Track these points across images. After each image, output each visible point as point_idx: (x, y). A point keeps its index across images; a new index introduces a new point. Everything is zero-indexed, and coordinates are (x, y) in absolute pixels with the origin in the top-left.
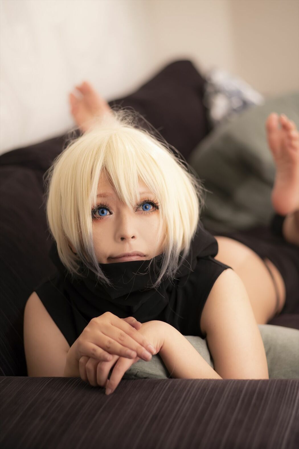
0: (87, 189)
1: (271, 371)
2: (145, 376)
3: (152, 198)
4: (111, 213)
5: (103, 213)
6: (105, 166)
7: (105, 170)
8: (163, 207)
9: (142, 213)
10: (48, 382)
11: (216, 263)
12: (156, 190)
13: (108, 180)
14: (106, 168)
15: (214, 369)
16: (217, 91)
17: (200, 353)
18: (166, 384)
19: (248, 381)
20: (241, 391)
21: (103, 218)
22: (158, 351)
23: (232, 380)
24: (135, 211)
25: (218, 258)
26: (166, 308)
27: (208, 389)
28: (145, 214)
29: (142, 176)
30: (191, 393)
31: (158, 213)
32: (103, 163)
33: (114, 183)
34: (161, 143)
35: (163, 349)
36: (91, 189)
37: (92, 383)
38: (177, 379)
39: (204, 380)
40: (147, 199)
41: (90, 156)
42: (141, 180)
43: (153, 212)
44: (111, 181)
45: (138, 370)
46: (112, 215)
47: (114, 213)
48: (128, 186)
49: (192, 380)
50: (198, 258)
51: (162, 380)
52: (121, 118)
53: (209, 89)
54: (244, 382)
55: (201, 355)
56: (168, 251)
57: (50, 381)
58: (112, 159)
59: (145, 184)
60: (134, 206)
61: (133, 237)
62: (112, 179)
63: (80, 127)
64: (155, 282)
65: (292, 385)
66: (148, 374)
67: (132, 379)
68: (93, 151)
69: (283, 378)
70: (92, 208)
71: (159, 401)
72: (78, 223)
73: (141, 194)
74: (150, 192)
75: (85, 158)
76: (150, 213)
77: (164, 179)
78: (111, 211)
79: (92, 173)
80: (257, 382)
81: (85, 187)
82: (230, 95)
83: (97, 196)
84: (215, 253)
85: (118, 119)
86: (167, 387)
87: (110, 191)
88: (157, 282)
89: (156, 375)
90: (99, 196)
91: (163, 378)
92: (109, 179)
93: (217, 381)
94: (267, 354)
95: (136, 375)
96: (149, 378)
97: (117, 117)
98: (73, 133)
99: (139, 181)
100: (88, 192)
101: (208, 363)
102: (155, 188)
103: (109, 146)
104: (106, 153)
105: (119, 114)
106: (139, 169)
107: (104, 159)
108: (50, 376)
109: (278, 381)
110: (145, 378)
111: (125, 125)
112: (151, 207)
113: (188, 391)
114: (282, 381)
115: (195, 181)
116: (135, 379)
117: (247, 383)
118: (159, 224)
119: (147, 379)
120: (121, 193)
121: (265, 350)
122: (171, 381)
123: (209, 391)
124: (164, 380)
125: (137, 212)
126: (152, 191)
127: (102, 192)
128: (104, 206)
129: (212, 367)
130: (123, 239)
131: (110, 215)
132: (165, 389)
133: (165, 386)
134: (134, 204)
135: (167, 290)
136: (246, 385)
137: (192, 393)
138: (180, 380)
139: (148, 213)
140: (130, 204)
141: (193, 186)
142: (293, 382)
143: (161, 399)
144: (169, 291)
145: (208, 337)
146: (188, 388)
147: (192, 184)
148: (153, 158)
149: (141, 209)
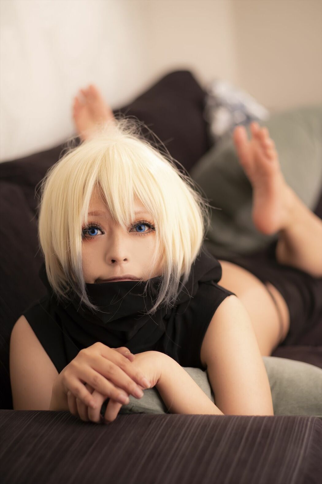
0: (79, 205)
1: (276, 407)
2: (140, 411)
3: (148, 218)
4: (103, 233)
5: (93, 232)
6: (98, 182)
7: (98, 185)
8: (161, 228)
9: (137, 234)
10: (35, 416)
11: (219, 289)
12: (154, 209)
13: (100, 196)
14: (99, 183)
15: (215, 404)
16: (219, 104)
17: (200, 386)
18: (163, 420)
19: (252, 418)
20: (245, 428)
21: (93, 238)
22: (155, 384)
23: (234, 417)
24: (130, 232)
25: (222, 283)
26: (163, 337)
27: (209, 425)
28: (139, 235)
29: (138, 193)
30: (190, 430)
31: (155, 234)
32: (96, 178)
33: (107, 200)
34: (164, 157)
35: (159, 382)
36: (82, 205)
37: (83, 418)
38: (175, 415)
39: (205, 416)
40: (142, 220)
41: (84, 169)
42: (137, 198)
43: (149, 234)
44: (104, 197)
45: (134, 404)
46: (104, 235)
47: (106, 233)
48: (122, 204)
49: (191, 415)
50: (200, 283)
51: (159, 415)
52: (123, 127)
53: (210, 102)
54: (247, 418)
55: (201, 388)
56: (167, 275)
57: (37, 414)
58: (107, 173)
59: (141, 202)
60: (127, 225)
61: (125, 260)
62: (105, 195)
63: (80, 136)
64: (151, 309)
65: (300, 422)
66: (144, 408)
67: (127, 414)
68: (87, 163)
69: (289, 414)
70: (82, 227)
71: (156, 438)
72: (68, 242)
73: (136, 213)
74: (146, 212)
75: (79, 171)
76: (145, 234)
77: (162, 197)
78: (103, 230)
79: (84, 188)
80: (262, 418)
81: (76, 202)
82: (232, 109)
83: (89, 213)
84: (218, 278)
85: (120, 128)
86: (165, 423)
87: (102, 209)
88: (152, 310)
89: (153, 410)
90: (91, 214)
91: (160, 413)
92: (102, 195)
93: (218, 417)
94: (272, 389)
95: (131, 410)
96: (145, 413)
97: (118, 126)
98: (72, 141)
99: (134, 199)
100: (79, 208)
101: (209, 398)
102: (152, 208)
103: (105, 160)
104: (101, 166)
105: (122, 123)
106: (135, 185)
107: (98, 174)
108: (37, 410)
109: (285, 418)
110: (141, 413)
111: (129, 136)
112: (146, 228)
113: (188, 428)
114: (289, 418)
115: (201, 199)
116: (130, 414)
117: (252, 419)
118: (155, 246)
119: (142, 414)
120: (114, 210)
121: (270, 384)
122: (169, 416)
123: (210, 427)
124: (161, 415)
125: (132, 232)
126: (148, 210)
127: (93, 209)
128: (95, 225)
129: (213, 402)
130: (114, 261)
131: (101, 234)
132: (162, 425)
133: (162, 422)
134: (128, 223)
135: (164, 318)
136: (251, 422)
137: (192, 430)
138: (179, 415)
139: (143, 235)
140: (124, 223)
141: (199, 205)
142: (301, 419)
143: (158, 435)
144: (166, 320)
145: (209, 369)
146: (187, 425)
147: (197, 202)
148: (151, 174)
149: (135, 230)
